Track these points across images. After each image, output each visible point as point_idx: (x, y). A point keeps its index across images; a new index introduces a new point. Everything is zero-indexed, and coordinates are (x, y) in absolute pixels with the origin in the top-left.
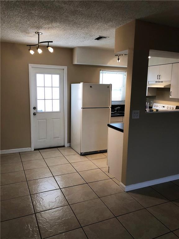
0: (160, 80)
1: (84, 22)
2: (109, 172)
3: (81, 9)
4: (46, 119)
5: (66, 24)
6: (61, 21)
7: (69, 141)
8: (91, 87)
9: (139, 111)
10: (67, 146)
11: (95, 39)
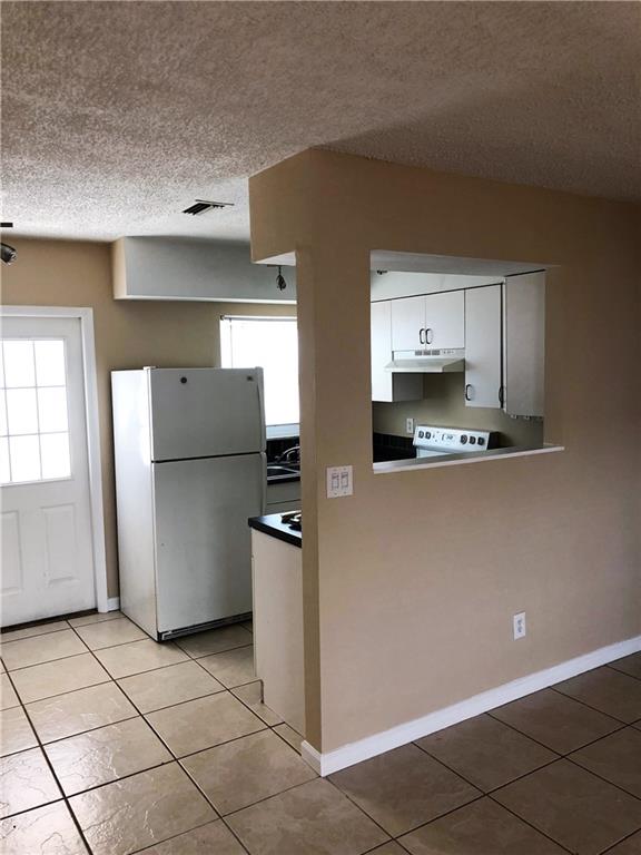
0: (429, 347)
1: (125, 155)
2: (262, 702)
3: (101, 112)
4: (17, 512)
5: (59, 162)
6: (34, 149)
7: (116, 588)
8: (184, 380)
9: (349, 469)
10: (106, 611)
11: (185, 212)
